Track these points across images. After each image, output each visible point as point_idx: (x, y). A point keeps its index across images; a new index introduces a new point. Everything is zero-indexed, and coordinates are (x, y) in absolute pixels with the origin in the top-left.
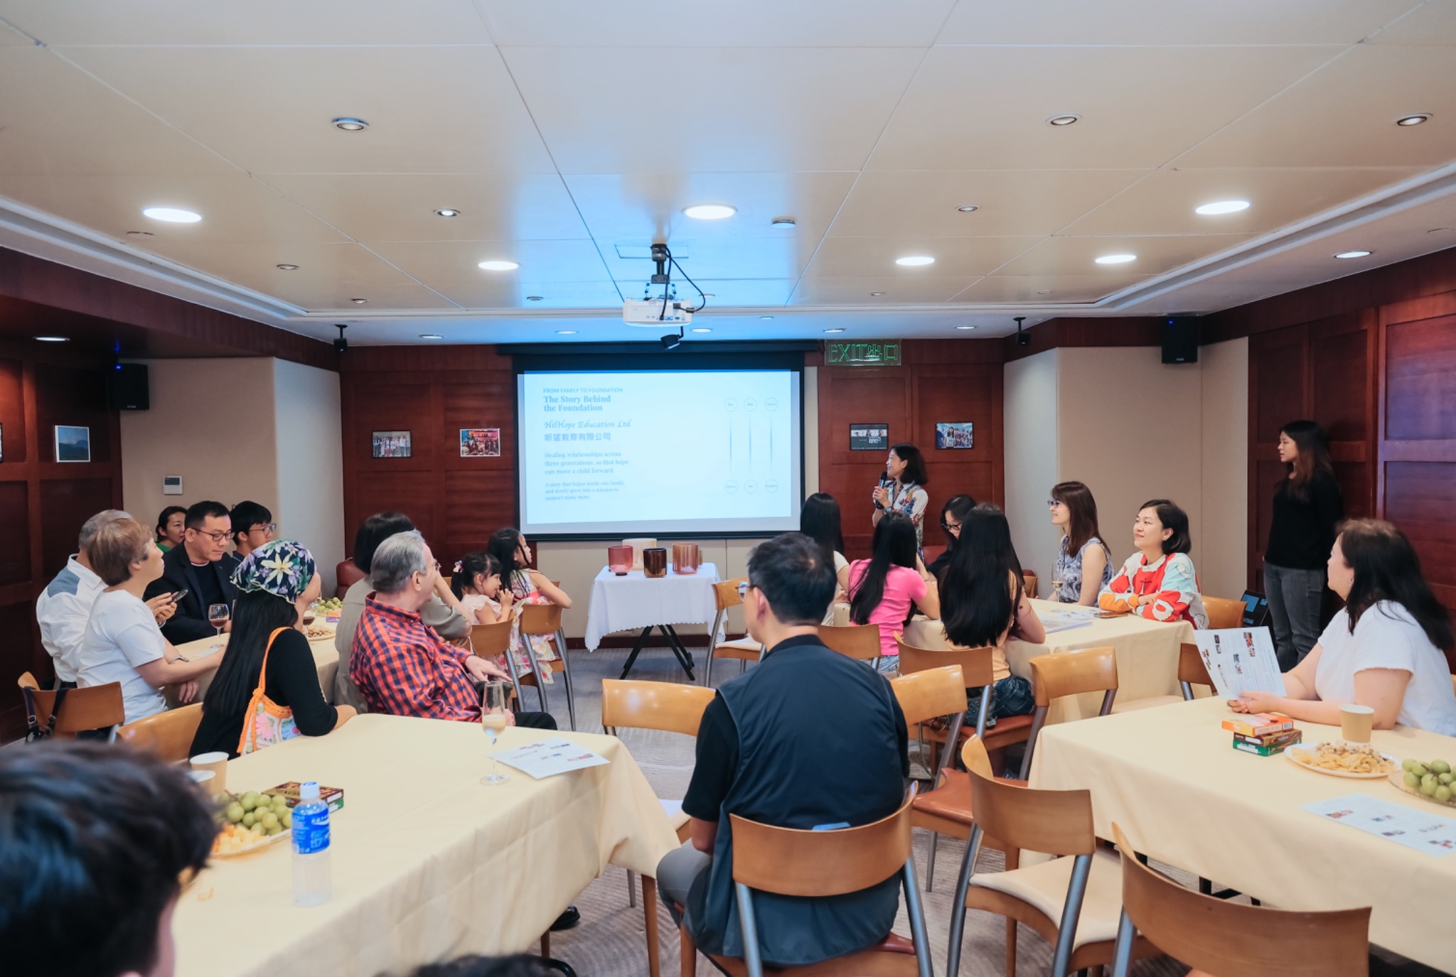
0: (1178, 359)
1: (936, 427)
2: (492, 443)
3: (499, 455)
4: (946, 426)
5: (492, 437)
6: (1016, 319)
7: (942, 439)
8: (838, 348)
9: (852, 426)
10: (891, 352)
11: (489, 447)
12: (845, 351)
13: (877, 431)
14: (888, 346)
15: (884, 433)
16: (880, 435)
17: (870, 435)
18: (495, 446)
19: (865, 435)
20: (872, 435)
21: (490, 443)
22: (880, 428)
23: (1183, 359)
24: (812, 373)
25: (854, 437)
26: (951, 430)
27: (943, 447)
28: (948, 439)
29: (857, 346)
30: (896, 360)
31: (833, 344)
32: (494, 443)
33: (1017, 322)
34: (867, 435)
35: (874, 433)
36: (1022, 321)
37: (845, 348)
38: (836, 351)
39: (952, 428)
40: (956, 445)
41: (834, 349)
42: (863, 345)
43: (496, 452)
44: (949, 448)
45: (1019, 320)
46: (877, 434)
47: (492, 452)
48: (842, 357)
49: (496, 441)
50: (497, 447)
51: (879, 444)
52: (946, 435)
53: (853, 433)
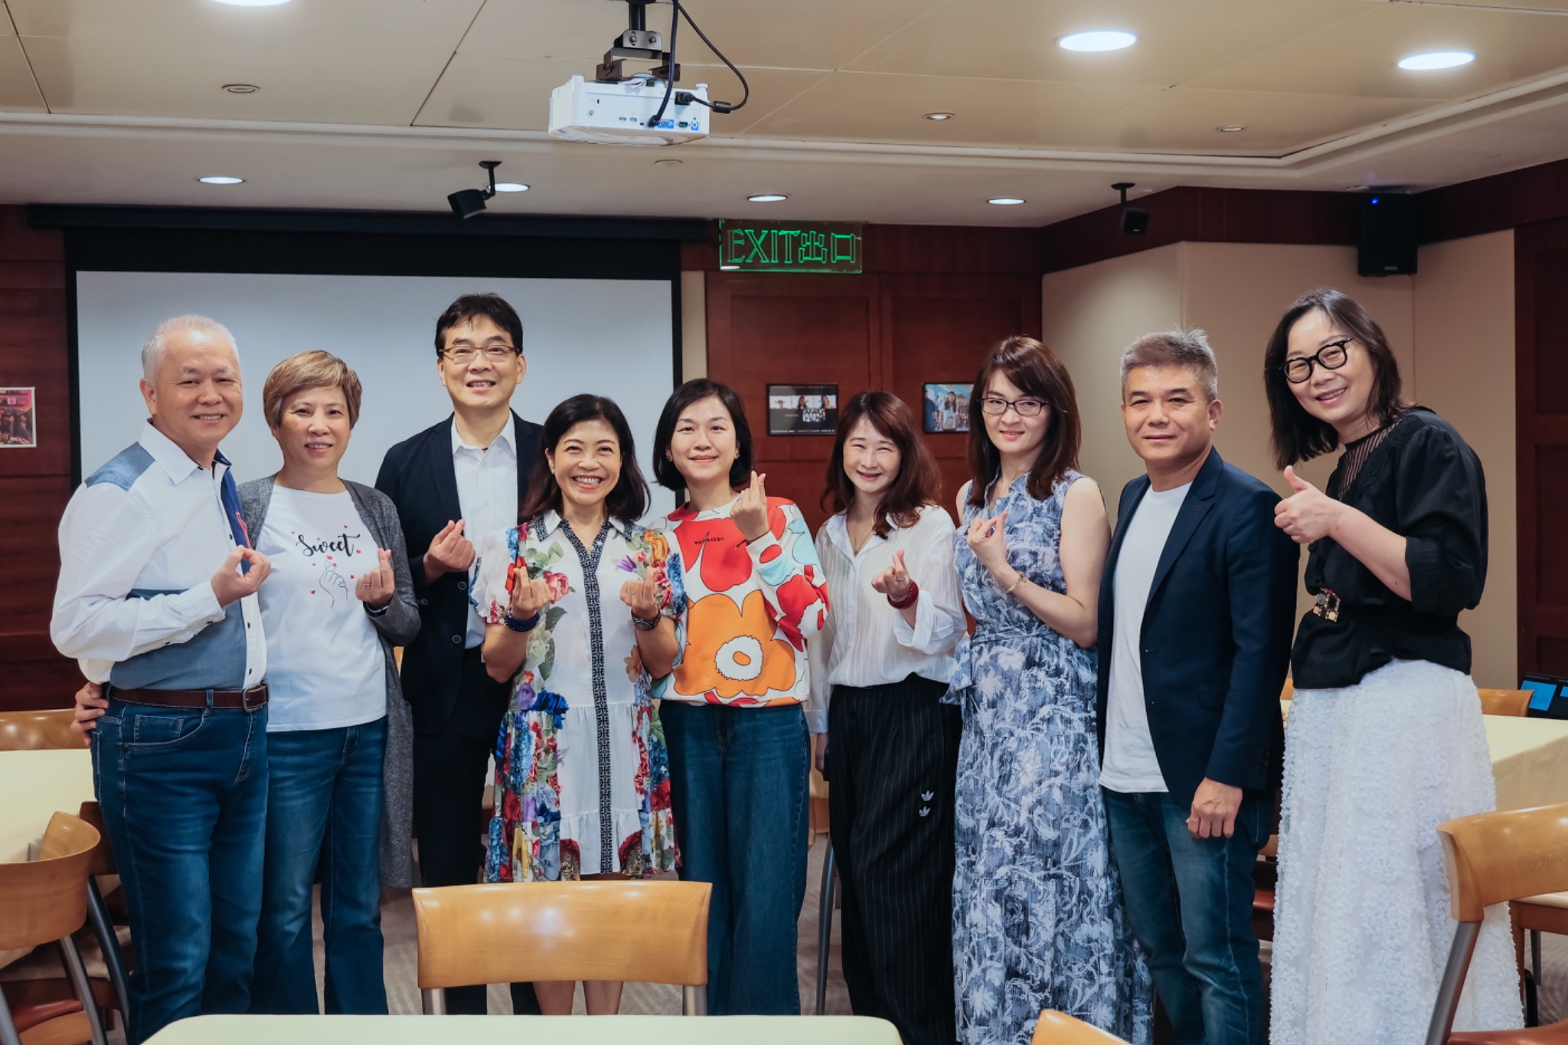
0: (1386, 268)
1: (924, 391)
2: (17, 418)
3: (34, 445)
4: (941, 390)
5: (17, 405)
6: (1115, 186)
7: (936, 413)
8: (746, 237)
9: (772, 388)
10: (843, 246)
11: (11, 428)
12: (759, 242)
13: (818, 398)
14: (838, 236)
15: (832, 401)
16: (823, 406)
17: (805, 406)
18: (24, 425)
19: (795, 405)
20: (810, 405)
21: (12, 419)
22: (824, 393)
23: (1395, 268)
24: (694, 282)
25: (775, 410)
26: (951, 398)
27: (936, 429)
28: (946, 414)
29: (782, 233)
30: (850, 261)
31: (737, 228)
32: (23, 418)
33: (1118, 193)
34: (799, 406)
35: (813, 402)
36: (1128, 191)
37: (758, 236)
38: (741, 242)
39: (952, 393)
40: (960, 426)
41: (738, 237)
42: (792, 232)
43: (28, 437)
44: (949, 432)
45: (1122, 187)
46: (819, 405)
47: (20, 439)
48: (753, 254)
49: (28, 415)
50: (29, 427)
51: (823, 424)
52: (941, 407)
53: (774, 402)
